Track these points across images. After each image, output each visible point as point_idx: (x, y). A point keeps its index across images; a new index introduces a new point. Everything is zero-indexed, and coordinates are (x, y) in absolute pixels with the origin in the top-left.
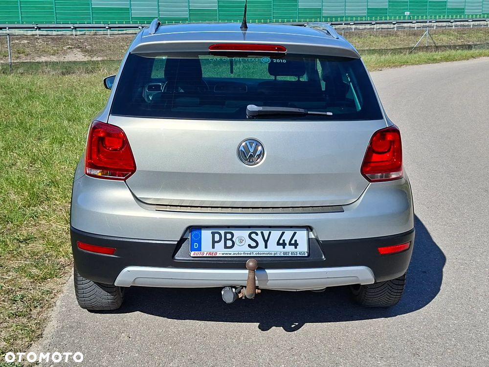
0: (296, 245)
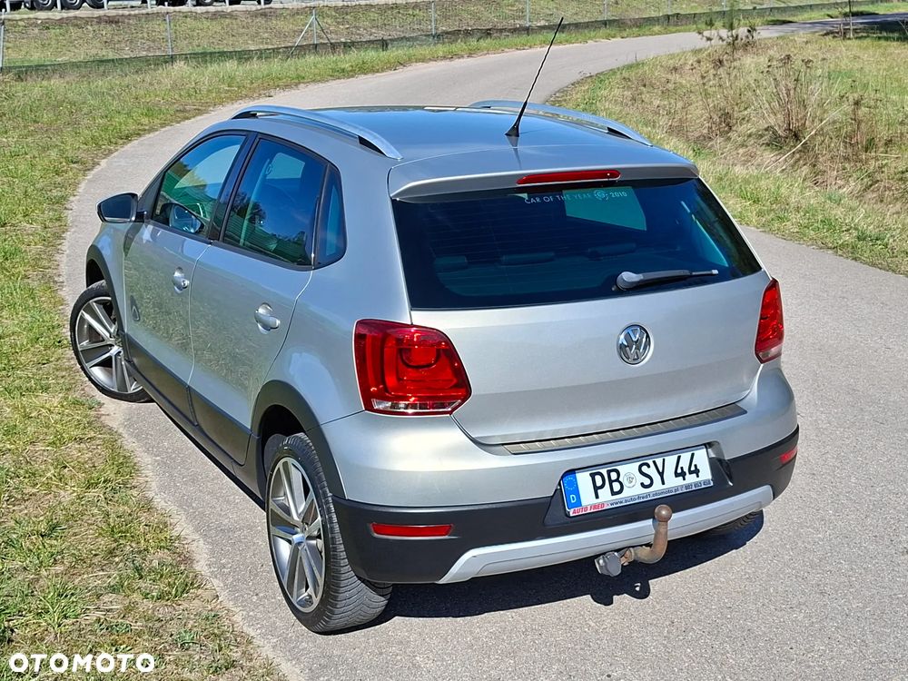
0: (697, 472)
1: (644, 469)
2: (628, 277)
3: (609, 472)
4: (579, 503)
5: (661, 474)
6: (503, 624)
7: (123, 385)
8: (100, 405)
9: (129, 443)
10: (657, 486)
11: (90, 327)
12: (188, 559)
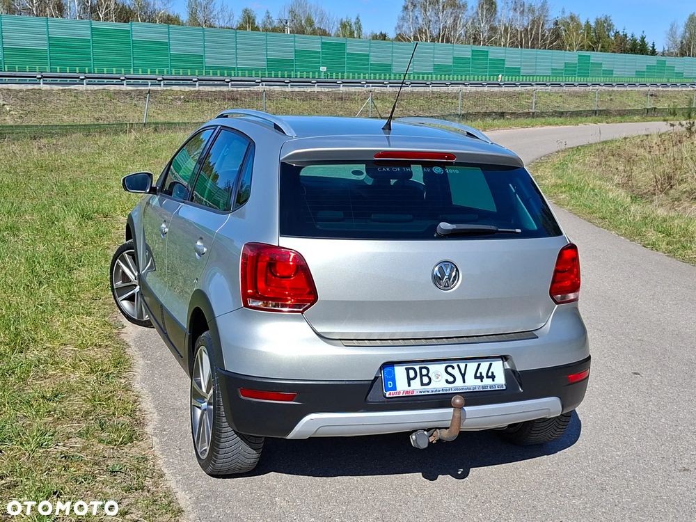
0: (493, 377)
1: (450, 369)
2: (444, 226)
3: (421, 369)
4: (394, 388)
5: (463, 375)
6: (348, 484)
7: (141, 315)
8: (123, 327)
9: (132, 351)
10: (459, 383)
11: (124, 272)
12: (141, 423)
